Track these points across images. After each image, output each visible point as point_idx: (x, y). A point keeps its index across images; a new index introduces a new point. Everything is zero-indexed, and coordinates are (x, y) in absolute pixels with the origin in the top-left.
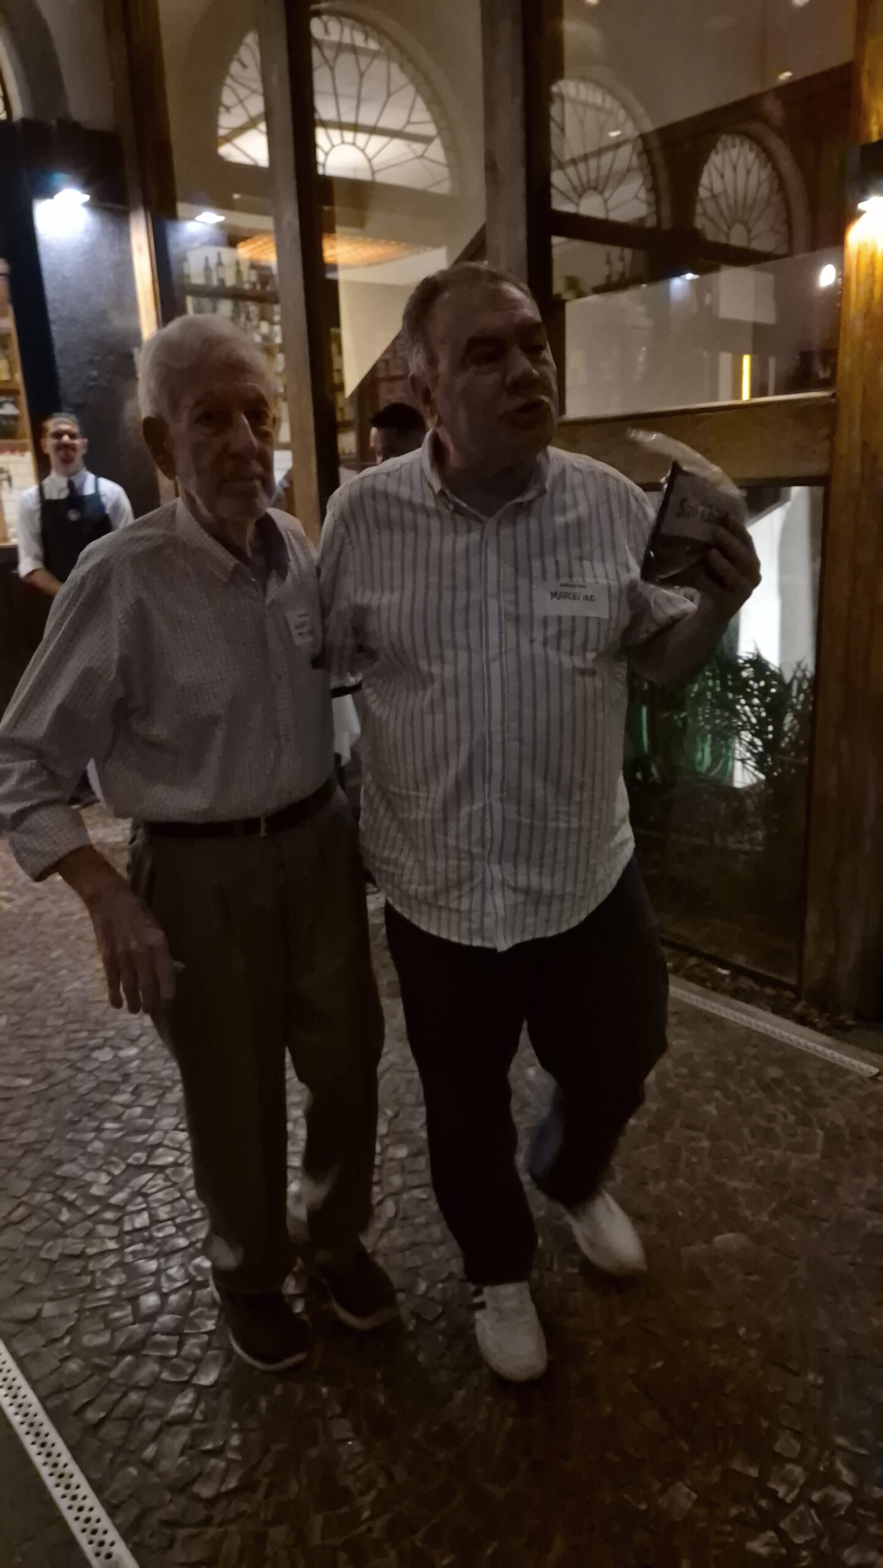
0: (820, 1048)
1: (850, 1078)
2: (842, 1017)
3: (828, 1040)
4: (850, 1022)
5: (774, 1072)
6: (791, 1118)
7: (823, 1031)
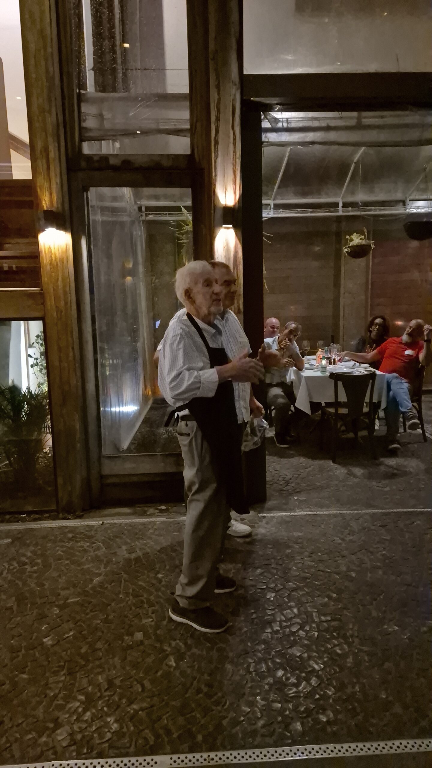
0: (79, 523)
1: (95, 527)
2: (77, 513)
3: (80, 520)
4: (81, 514)
5: (70, 535)
6: (88, 544)
7: (75, 519)
